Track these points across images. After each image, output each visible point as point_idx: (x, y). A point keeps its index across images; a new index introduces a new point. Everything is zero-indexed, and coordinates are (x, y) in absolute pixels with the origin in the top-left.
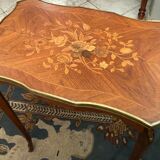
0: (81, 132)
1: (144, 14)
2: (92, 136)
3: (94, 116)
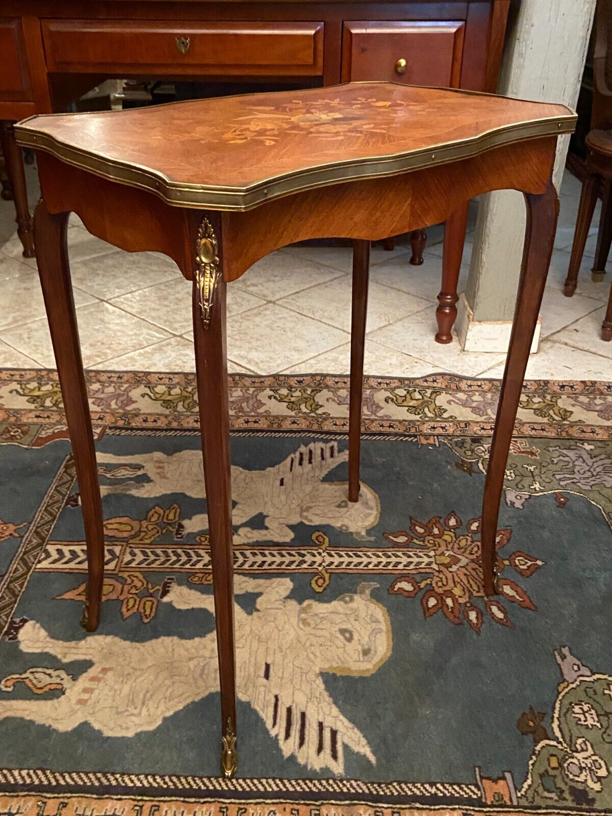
1: (454, 310)
2: (379, 612)
3: (371, 560)
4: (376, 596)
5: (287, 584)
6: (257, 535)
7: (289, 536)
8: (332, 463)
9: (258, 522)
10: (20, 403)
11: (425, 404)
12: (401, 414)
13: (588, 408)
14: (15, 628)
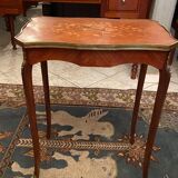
0: (102, 160)
2: (114, 162)
3: (111, 146)
4: (113, 157)
5: (87, 153)
6: (79, 138)
7: (88, 138)
8: (101, 116)
9: (79, 134)
10: (12, 95)
11: (128, 98)
12: (120, 101)
13: (175, 101)
14: (11, 164)
